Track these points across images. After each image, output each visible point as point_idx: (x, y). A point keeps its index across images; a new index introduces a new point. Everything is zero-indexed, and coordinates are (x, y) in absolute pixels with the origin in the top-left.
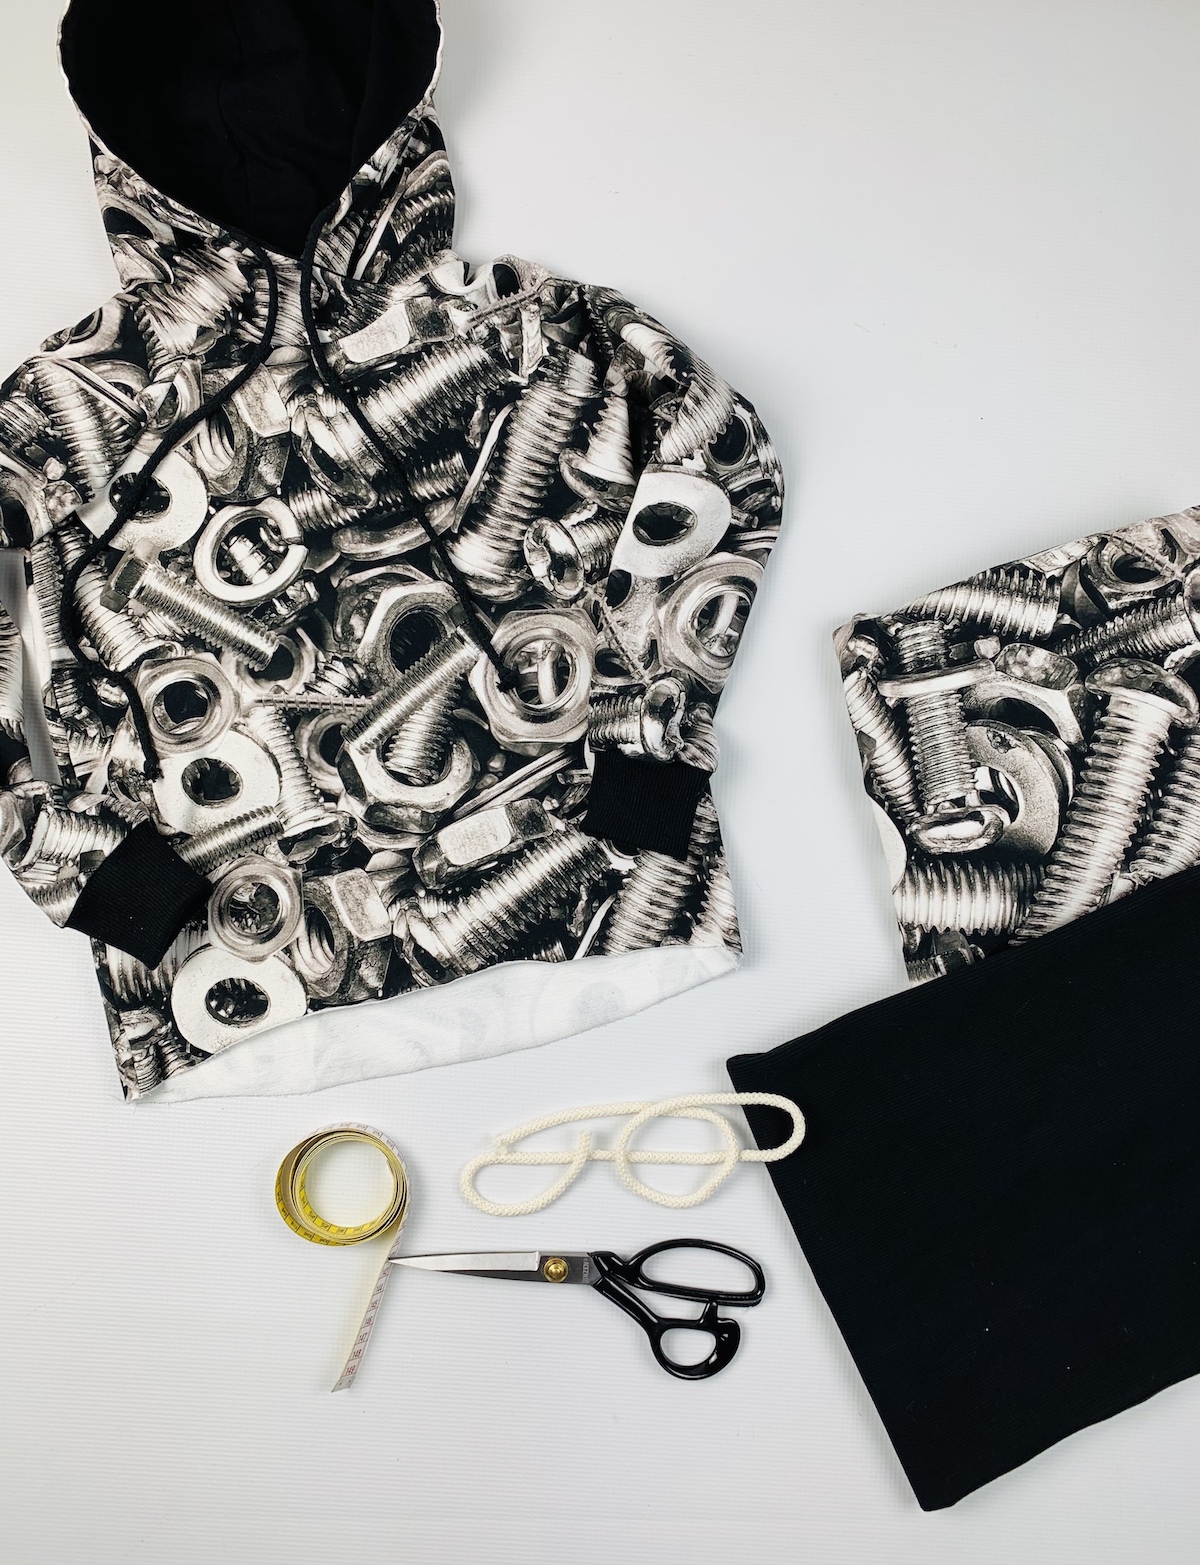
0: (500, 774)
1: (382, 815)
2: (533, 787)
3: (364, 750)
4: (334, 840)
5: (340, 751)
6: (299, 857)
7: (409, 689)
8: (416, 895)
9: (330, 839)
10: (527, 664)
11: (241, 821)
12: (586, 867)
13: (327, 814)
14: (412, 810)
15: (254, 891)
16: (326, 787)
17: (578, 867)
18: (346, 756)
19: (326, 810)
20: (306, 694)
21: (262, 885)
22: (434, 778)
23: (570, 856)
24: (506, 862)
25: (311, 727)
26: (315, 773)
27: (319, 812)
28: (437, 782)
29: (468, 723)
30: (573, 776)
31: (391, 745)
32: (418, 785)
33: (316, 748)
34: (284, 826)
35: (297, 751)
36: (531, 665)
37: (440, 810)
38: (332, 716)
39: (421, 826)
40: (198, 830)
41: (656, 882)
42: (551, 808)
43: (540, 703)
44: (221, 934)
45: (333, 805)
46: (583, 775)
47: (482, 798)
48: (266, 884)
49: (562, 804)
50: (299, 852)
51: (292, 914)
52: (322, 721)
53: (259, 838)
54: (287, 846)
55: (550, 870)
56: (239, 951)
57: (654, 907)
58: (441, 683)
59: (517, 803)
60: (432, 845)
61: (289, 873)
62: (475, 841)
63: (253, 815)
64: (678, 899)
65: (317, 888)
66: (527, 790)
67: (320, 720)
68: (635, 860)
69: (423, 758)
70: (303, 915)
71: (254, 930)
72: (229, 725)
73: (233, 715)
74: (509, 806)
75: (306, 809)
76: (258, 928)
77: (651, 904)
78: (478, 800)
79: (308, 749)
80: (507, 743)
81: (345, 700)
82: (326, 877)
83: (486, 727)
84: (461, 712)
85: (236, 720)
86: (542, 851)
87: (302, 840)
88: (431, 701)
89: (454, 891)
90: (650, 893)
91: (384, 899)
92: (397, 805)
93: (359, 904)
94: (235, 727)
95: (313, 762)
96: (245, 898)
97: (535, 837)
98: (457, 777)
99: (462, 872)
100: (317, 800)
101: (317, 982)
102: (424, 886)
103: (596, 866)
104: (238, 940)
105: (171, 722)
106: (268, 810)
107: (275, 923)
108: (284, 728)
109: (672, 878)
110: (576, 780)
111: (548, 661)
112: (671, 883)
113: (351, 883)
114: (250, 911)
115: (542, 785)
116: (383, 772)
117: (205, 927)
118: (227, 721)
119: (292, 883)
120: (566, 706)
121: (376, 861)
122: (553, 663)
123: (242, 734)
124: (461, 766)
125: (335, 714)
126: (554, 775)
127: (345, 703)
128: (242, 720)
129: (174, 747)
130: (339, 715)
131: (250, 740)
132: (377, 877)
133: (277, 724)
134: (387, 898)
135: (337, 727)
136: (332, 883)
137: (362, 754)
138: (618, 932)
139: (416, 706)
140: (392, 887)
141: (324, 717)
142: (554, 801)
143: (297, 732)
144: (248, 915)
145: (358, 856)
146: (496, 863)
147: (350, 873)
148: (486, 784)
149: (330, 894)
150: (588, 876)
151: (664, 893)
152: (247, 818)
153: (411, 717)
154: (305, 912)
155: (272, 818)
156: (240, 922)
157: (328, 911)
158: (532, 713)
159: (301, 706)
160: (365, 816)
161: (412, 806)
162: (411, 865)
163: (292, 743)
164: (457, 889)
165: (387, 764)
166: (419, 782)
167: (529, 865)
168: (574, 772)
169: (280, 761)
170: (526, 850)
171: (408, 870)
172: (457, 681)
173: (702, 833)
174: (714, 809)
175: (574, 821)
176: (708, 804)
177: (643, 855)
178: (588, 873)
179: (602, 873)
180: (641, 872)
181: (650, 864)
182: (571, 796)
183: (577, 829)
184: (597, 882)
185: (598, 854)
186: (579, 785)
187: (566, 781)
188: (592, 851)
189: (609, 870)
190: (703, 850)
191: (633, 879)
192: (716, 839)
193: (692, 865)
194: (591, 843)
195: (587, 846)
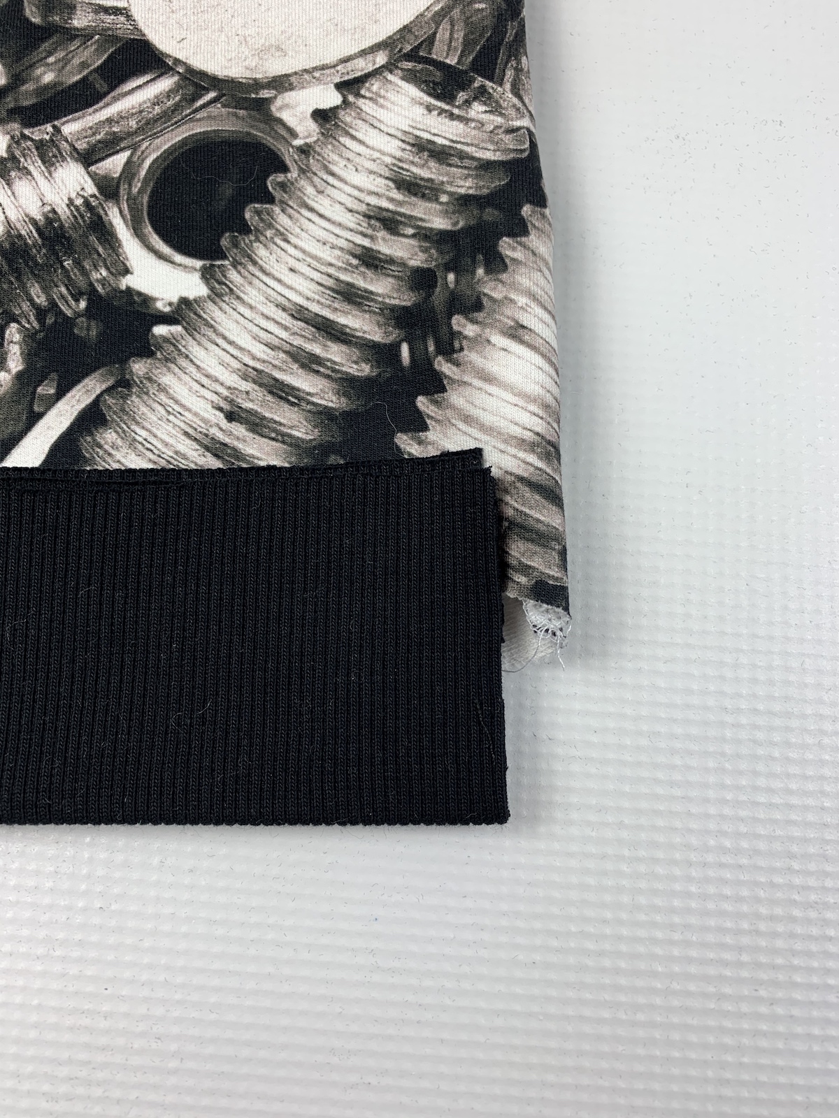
12: (43, 274)
41: (259, 350)
57: (239, 430)
68: (208, 275)
77: (230, 417)
90: (233, 380)
103: (75, 274)
109: (317, 349)
112: (310, 363)
150: (41, 300)
151: (281, 392)
173: (444, 198)
174: (499, 120)
175: (43, 132)
176: (477, 110)
177: (235, 264)
178: (45, 289)
179: (92, 294)
180: (217, 314)
181: (252, 295)
182: (51, 60)
183: (43, 158)
184: (69, 322)
185: (93, 238)
186: (85, 36)
187: (44, 17)
188: (75, 227)
189: (117, 291)
190: (441, 252)
191: (191, 330)
192: (491, 214)
193: (393, 309)
194: (79, 202)
195: (63, 211)
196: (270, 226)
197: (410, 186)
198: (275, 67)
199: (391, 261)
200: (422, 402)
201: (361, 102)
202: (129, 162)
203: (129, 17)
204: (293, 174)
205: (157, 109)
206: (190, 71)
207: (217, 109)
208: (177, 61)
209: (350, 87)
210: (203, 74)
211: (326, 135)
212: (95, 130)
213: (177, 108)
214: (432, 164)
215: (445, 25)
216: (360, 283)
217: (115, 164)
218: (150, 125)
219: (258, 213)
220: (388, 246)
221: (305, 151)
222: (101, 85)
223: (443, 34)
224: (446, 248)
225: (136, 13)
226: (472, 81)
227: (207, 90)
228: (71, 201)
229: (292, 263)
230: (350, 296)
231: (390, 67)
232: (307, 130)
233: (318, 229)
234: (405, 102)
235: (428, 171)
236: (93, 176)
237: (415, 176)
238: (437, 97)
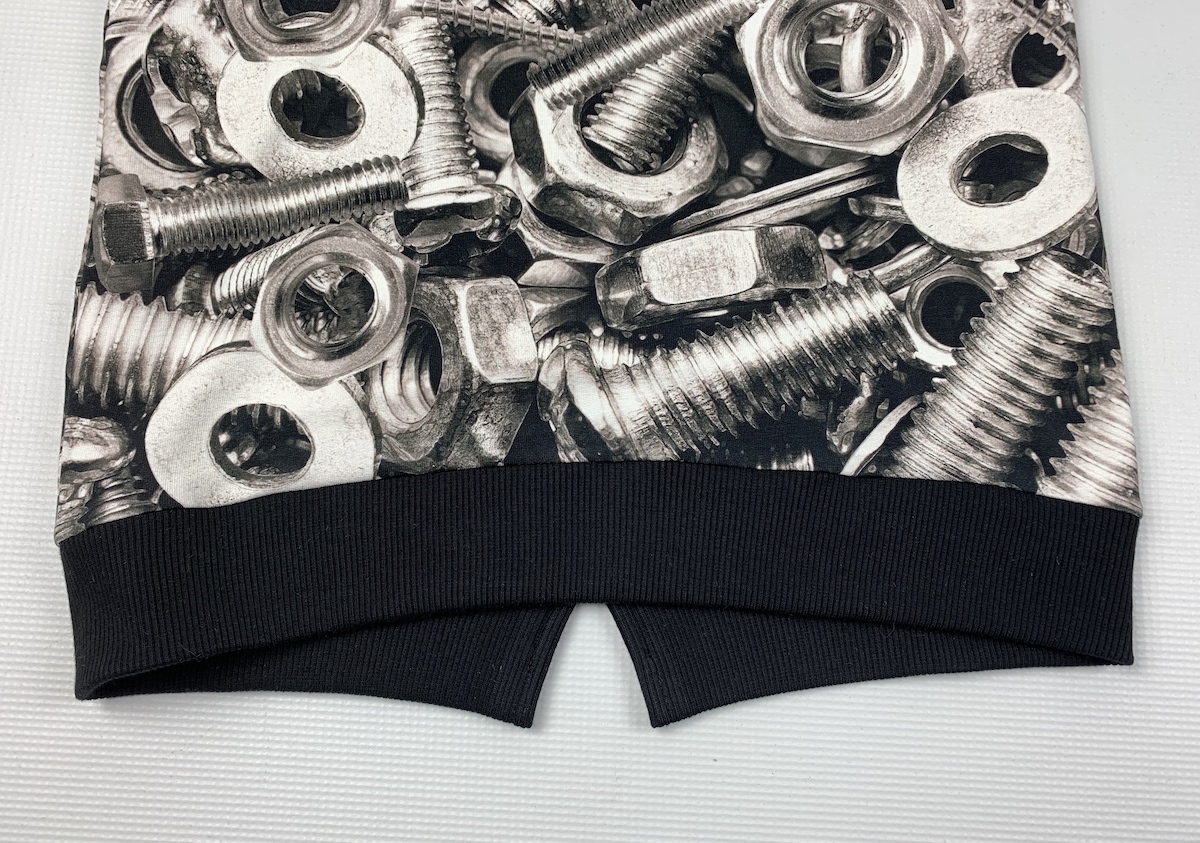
0: (759, 182)
1: (562, 202)
2: (807, 210)
3: (556, 104)
4: (482, 227)
5: (520, 99)
6: (423, 242)
7: (643, 32)
8: (588, 332)
9: (477, 226)
10: (829, 32)
11: (348, 172)
12: (872, 348)
13: (479, 187)
14: (609, 206)
15: (341, 278)
16: (487, 147)
17: (859, 346)
18: (527, 108)
19: (479, 181)
20: (488, 11)
21: (355, 272)
22: (652, 165)
23: (848, 325)
24: (741, 314)
25: (484, 58)
26: (476, 126)
27: (466, 181)
28: (656, 173)
29: (721, 95)
30: (873, 206)
31: (599, 105)
32: (626, 172)
33: (485, 90)
34: (410, 192)
35: (456, 87)
36: (833, 34)
37: (653, 215)
38: (519, 49)
39: (618, 233)
40: (279, 173)
41: (986, 394)
42: (831, 247)
43: (839, 89)
44: (272, 332)
45: (491, 174)
46: (892, 207)
47: (723, 210)
48: (361, 271)
49: (849, 245)
50: (424, 234)
51: (388, 325)
52: (504, 53)
53: (368, 201)
54: (407, 222)
55: (811, 340)
56: (290, 366)
58: (692, 33)
59: (777, 230)
60: (631, 265)
61: (400, 263)
62: (699, 272)
63: (368, 166)
64: (1022, 428)
65: (438, 293)
66: (797, 213)
67: (500, 51)
68: (955, 354)
69: (642, 132)
70: (404, 330)
71: (324, 339)
72: (365, 33)
73: (374, 21)
74: (763, 232)
75: (449, 173)
76: (330, 337)
77: (975, 425)
78: (715, 211)
79: (473, 89)
80: (777, 138)
81: (543, 30)
82: (454, 281)
83: (750, 108)
84: (715, 80)
85: (378, 29)
86: (802, 311)
87: (433, 218)
88: (673, 55)
89: (650, 338)
91: (537, 329)
92: (589, 192)
93: (496, 328)
94: (372, 39)
95: (476, 108)
96: (324, 286)
97: (795, 286)
98: (691, 171)
99: (667, 314)
100: (468, 163)
101: (400, 436)
102: (604, 323)
103: (889, 349)
104: (294, 349)
105: (282, 13)
106: (389, 162)
107: (358, 334)
108: (444, 50)
110: (879, 213)
111: (860, 32)
113: (491, 297)
114: (325, 308)
115: (821, 210)
116: (577, 140)
117: (249, 315)
118: (364, 28)
119: (400, 279)
120: (880, 103)
121: (538, 271)
122: (868, 38)
123: (381, 48)
124: (697, 158)
125: (524, 48)
126: (844, 198)
127: (542, 32)
128: (386, 31)
129: (276, 48)
130: (531, 49)
131: (390, 60)
132: (534, 296)
133: (435, 43)
134: (542, 328)
135: (524, 65)
136: (462, 291)
137: (551, 108)
138: (916, 457)
139: (650, 57)
140: (551, 314)
141: (508, 48)
142: (838, 237)
143: (463, 60)
144: (321, 314)
145: (511, 259)
146: (725, 312)
147: (493, 282)
148: (732, 191)
149: (455, 307)
150: (874, 362)
152: (357, 169)
153: (638, 71)
154: (409, 327)
155: (396, 176)
156: (306, 322)
157: (445, 331)
158: (824, 102)
159: (478, 25)
160: (535, 200)
161: (612, 200)
162: (592, 290)
163: (452, 74)
164: (656, 336)
165: (587, 130)
166: (628, 166)
167: (777, 326)
168: (877, 200)
169: (426, 96)
170: (776, 303)
171: (584, 294)
172: (718, 35)
173: (1080, 326)
174: (1106, 288)
175: (864, 274)
176: (1095, 280)
177: (968, 349)
178: (875, 356)
179: (900, 361)
180: (963, 374)
181: (978, 365)
182: (866, 234)
183: (866, 287)
184: (889, 373)
185: (896, 332)
186: (882, 221)
187: (861, 211)
188: (886, 325)
189: (911, 359)
190: (1080, 354)
191: (951, 381)
192: (1106, 337)
193: (1051, 379)
194: (886, 313)
195: (879, 317)
196: (983, 329)
197: (1061, 319)
198: (982, 247)
199: (1051, 355)
200: (1070, 426)
201: (1030, 271)
202: (909, 293)
203: (903, 212)
204: (994, 304)
205: (921, 264)
206: (936, 243)
207: (951, 265)
208: (930, 238)
209: (1023, 262)
210: (943, 246)
211: (1011, 286)
212: (891, 274)
213: (931, 264)
214: (1072, 307)
215: (1075, 233)
216: (1032, 364)
217: (902, 293)
218: (919, 272)
219: (977, 322)
220: (1047, 347)
221: (1000, 293)
222: (892, 250)
223: (1074, 238)
224: (1083, 352)
225: (907, 209)
226: (1092, 265)
227: (946, 254)
228: (882, 313)
229: (997, 350)
230: (1027, 369)
231: (1045, 253)
232: (1001, 283)
233: (1008, 333)
234: (1056, 273)
235: (1071, 311)
236: (892, 299)
237: (1063, 313)
238: (1074, 272)
